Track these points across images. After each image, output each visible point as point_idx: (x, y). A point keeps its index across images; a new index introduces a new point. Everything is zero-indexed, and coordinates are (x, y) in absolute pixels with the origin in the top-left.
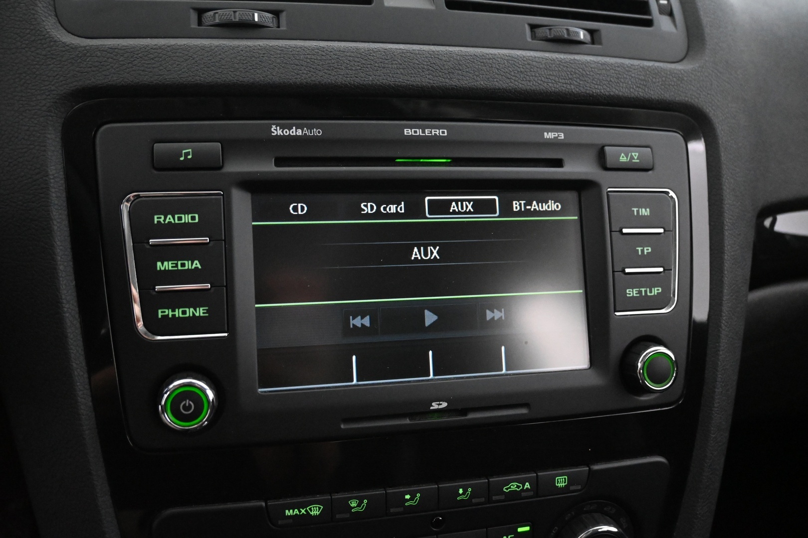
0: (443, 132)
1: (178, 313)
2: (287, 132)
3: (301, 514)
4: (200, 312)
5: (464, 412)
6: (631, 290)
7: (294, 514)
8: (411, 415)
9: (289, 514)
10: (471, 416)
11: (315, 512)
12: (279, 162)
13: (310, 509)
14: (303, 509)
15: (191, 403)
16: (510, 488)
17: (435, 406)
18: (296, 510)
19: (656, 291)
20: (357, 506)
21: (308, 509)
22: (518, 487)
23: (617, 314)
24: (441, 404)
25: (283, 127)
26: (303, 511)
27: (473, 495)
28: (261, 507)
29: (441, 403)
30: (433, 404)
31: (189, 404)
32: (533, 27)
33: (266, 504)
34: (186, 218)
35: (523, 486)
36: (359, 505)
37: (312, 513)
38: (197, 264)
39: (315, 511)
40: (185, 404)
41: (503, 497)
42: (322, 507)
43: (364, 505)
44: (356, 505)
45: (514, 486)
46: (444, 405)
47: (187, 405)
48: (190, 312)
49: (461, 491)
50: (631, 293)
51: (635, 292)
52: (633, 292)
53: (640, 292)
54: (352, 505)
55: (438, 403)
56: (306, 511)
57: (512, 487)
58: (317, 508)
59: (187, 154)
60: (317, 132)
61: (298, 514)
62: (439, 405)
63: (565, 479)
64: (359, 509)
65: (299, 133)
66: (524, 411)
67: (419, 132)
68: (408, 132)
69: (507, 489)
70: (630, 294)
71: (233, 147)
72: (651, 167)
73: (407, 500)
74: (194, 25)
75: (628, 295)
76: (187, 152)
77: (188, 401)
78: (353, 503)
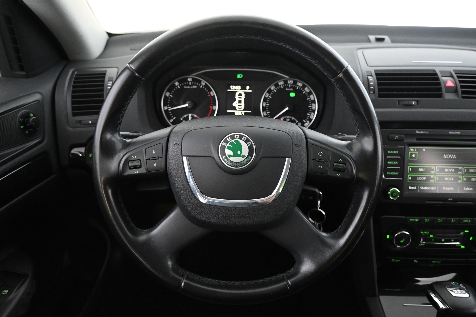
0: (459, 133)
1: (392, 173)
2: (420, 132)
4: (397, 173)
5: (456, 201)
8: (443, 201)
10: (458, 203)
12: (418, 139)
17: (449, 199)
25: (419, 131)
27: (455, 222)
28: (404, 218)
31: (395, 194)
33: (406, 217)
34: (395, 152)
35: (469, 221)
38: (397, 163)
39: (417, 220)
41: (463, 223)
42: (419, 220)
45: (466, 221)
46: (452, 199)
48: (394, 173)
49: (452, 220)
59: (396, 138)
60: (427, 133)
64: (427, 221)
65: (423, 133)
66: (471, 203)
67: (453, 133)
68: (450, 133)
69: (464, 221)
71: (408, 135)
73: (439, 221)
74: (397, 105)
76: (397, 137)
78: (426, 220)
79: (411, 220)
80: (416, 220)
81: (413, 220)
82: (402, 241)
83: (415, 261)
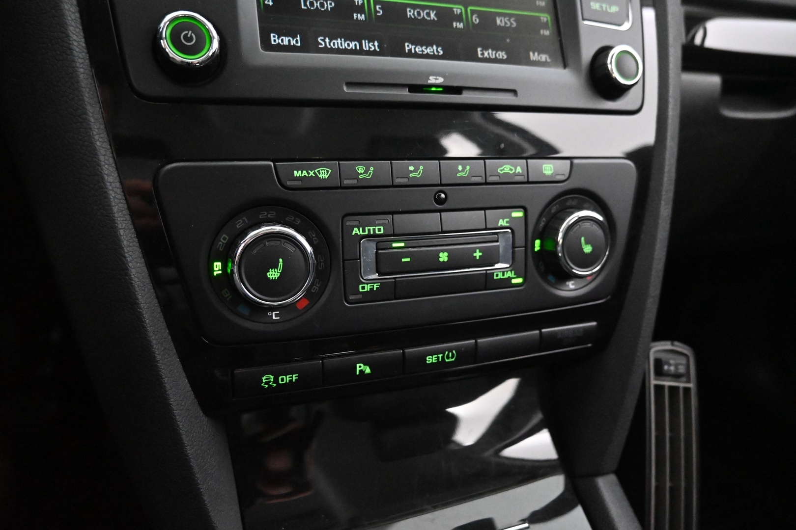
3: (310, 175)
5: (459, 91)
6: (594, 4)
7: (303, 176)
8: (410, 87)
9: (298, 175)
10: (466, 95)
11: (323, 175)
13: (319, 172)
14: (311, 171)
15: (193, 34)
16: (503, 169)
17: (432, 80)
18: (304, 172)
19: (614, 9)
20: (364, 173)
21: (316, 171)
22: (511, 170)
23: (586, 22)
24: (438, 79)
26: (312, 173)
28: (269, 166)
29: (438, 78)
30: (431, 78)
31: (191, 36)
33: (275, 165)
35: (516, 170)
36: (366, 172)
37: (320, 176)
40: (187, 34)
41: (498, 178)
42: (330, 171)
43: (371, 172)
44: (363, 172)
45: (507, 169)
46: (441, 80)
47: (189, 36)
49: (460, 168)
50: (595, 6)
51: (597, 6)
53: (602, 7)
54: (359, 171)
55: (435, 77)
56: (315, 173)
57: (505, 169)
58: (326, 171)
61: (307, 175)
62: (436, 79)
63: (551, 167)
64: (366, 176)
66: (511, 96)
69: (501, 170)
73: (412, 172)
75: (592, 7)
77: (190, 32)
78: (361, 170)
79: (300, 172)
80: (321, 171)
81: (309, 173)
82: (273, 274)
83: (360, 367)
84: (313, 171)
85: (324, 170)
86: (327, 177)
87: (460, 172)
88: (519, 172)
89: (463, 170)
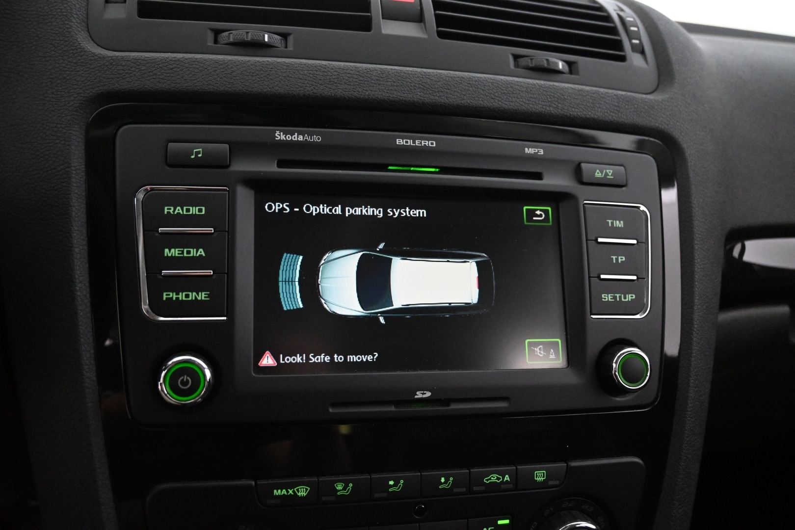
0: (432, 144)
1: (182, 296)
2: (289, 138)
3: (289, 494)
4: (202, 296)
5: (447, 402)
6: (606, 295)
7: (282, 494)
8: (397, 403)
9: (277, 494)
10: (454, 406)
11: (302, 494)
12: (281, 164)
13: (298, 490)
14: (291, 490)
15: (188, 378)
16: (490, 479)
17: (419, 395)
18: (284, 490)
19: (630, 297)
20: (342, 490)
21: (295, 489)
22: (498, 479)
23: (594, 317)
24: (425, 394)
25: (285, 133)
26: (291, 492)
27: (454, 484)
28: (251, 485)
29: (425, 392)
30: (418, 393)
31: (187, 380)
32: (516, 57)
33: (256, 484)
34: (194, 210)
35: (503, 479)
36: (344, 489)
37: (299, 494)
38: (201, 252)
39: (302, 492)
40: (183, 379)
41: (483, 488)
42: (309, 489)
43: (349, 489)
44: (341, 488)
45: (494, 478)
46: (428, 394)
47: (185, 380)
48: (192, 296)
49: (443, 480)
50: (607, 298)
51: (610, 297)
52: (608, 297)
53: (615, 298)
54: (338, 488)
55: (423, 392)
56: (294, 492)
57: (492, 478)
58: (304, 489)
59: (198, 153)
60: (316, 139)
61: (286, 494)
62: (423, 394)
63: (544, 473)
64: (344, 493)
65: (301, 138)
66: (503, 404)
67: (410, 142)
68: (400, 142)
69: (487, 480)
70: (605, 299)
71: (239, 148)
72: (624, 184)
73: (391, 486)
74: (210, 42)
75: (603, 300)
76: (198, 151)
77: (185, 376)
78: (339, 487)
79: (279, 491)
80: (300, 490)
81: (288, 492)
84: (292, 490)
85: (303, 488)
86: (305, 494)
87: (442, 484)
88: (507, 481)
89: (445, 482)
